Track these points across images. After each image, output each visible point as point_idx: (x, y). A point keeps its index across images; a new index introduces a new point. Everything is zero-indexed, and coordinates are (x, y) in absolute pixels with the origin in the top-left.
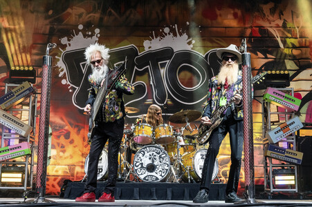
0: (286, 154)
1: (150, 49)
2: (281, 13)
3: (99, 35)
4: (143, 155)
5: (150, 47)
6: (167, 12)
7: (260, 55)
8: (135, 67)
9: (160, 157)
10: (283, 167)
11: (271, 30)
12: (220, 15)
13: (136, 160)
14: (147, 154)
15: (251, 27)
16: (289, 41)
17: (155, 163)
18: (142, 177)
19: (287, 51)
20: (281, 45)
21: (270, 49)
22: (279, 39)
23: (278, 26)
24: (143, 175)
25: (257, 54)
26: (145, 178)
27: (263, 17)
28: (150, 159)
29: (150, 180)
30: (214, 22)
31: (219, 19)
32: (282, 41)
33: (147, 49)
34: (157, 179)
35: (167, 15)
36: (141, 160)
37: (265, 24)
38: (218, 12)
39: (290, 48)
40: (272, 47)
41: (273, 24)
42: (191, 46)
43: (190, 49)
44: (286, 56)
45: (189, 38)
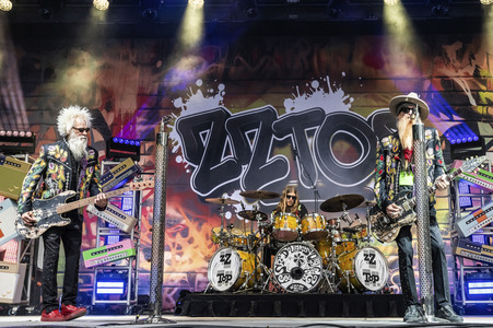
0: (482, 252)
1: (293, 111)
2: (472, 57)
3: (224, 93)
4: (286, 256)
5: (293, 109)
6: (315, 59)
7: (443, 116)
8: (274, 136)
9: (309, 259)
10: (479, 271)
11: (458, 81)
12: (388, 62)
13: (276, 262)
14: (291, 255)
15: (431, 78)
16: (484, 95)
17: (303, 267)
18: (285, 286)
19: (480, 110)
20: (473, 102)
21: (457, 108)
22: (469, 94)
23: (467, 75)
24: (286, 283)
25: (439, 116)
26: (288, 288)
27: (447, 62)
28: (295, 261)
29: (296, 290)
30: (379, 71)
31: (387, 67)
32: (473, 95)
33: (288, 111)
34: (305, 288)
35: (316, 64)
36: (283, 263)
37: (450, 73)
38: (386, 58)
39: (483, 105)
40: (459, 105)
41: (461, 73)
42: (349, 106)
43: (347, 110)
44: (480, 117)
45: (346, 94)
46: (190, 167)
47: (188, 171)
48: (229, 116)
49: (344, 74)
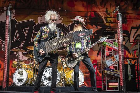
1: (41, 22)
2: (105, 5)
3: (15, 13)
4: (46, 72)
5: (41, 21)
6: (50, 2)
7: (94, 26)
8: (34, 31)
11: (100, 13)
12: (76, 5)
14: (48, 72)
15: (91, 12)
16: (109, 19)
18: (45, 84)
19: (107, 24)
20: (105, 21)
21: (99, 23)
22: (104, 18)
23: (103, 12)
25: (93, 26)
26: (47, 84)
27: (97, 6)
28: (49, 74)
30: (73, 8)
31: (75, 7)
32: (105, 19)
33: (39, 22)
35: (50, 4)
36: (45, 75)
37: (98, 10)
38: (75, 3)
39: (109, 23)
40: (100, 22)
41: (101, 10)
42: (61, 21)
43: (61, 23)
44: (107, 27)
45: (60, 16)
46: (2, 42)
47: (1, 43)
48: (17, 22)
49: (60, 8)
